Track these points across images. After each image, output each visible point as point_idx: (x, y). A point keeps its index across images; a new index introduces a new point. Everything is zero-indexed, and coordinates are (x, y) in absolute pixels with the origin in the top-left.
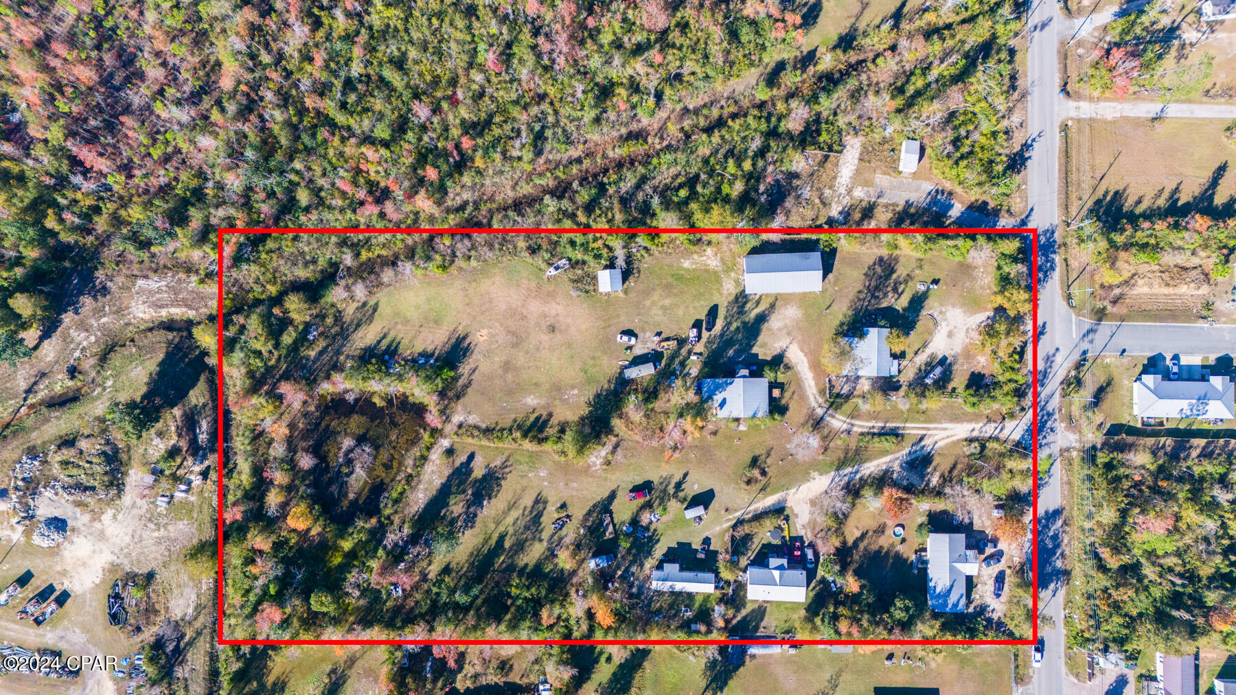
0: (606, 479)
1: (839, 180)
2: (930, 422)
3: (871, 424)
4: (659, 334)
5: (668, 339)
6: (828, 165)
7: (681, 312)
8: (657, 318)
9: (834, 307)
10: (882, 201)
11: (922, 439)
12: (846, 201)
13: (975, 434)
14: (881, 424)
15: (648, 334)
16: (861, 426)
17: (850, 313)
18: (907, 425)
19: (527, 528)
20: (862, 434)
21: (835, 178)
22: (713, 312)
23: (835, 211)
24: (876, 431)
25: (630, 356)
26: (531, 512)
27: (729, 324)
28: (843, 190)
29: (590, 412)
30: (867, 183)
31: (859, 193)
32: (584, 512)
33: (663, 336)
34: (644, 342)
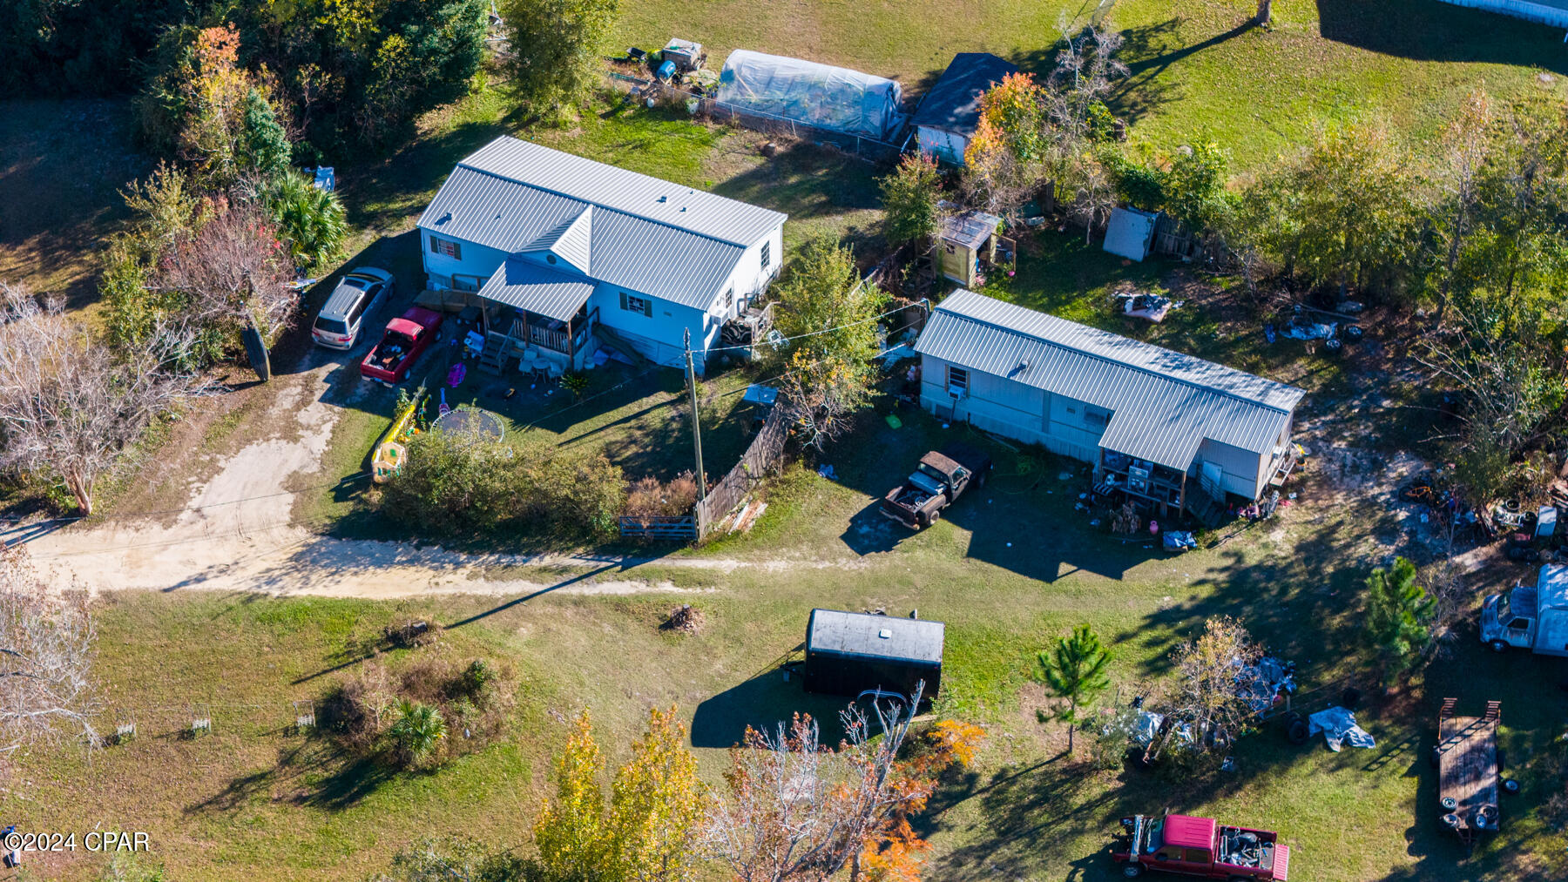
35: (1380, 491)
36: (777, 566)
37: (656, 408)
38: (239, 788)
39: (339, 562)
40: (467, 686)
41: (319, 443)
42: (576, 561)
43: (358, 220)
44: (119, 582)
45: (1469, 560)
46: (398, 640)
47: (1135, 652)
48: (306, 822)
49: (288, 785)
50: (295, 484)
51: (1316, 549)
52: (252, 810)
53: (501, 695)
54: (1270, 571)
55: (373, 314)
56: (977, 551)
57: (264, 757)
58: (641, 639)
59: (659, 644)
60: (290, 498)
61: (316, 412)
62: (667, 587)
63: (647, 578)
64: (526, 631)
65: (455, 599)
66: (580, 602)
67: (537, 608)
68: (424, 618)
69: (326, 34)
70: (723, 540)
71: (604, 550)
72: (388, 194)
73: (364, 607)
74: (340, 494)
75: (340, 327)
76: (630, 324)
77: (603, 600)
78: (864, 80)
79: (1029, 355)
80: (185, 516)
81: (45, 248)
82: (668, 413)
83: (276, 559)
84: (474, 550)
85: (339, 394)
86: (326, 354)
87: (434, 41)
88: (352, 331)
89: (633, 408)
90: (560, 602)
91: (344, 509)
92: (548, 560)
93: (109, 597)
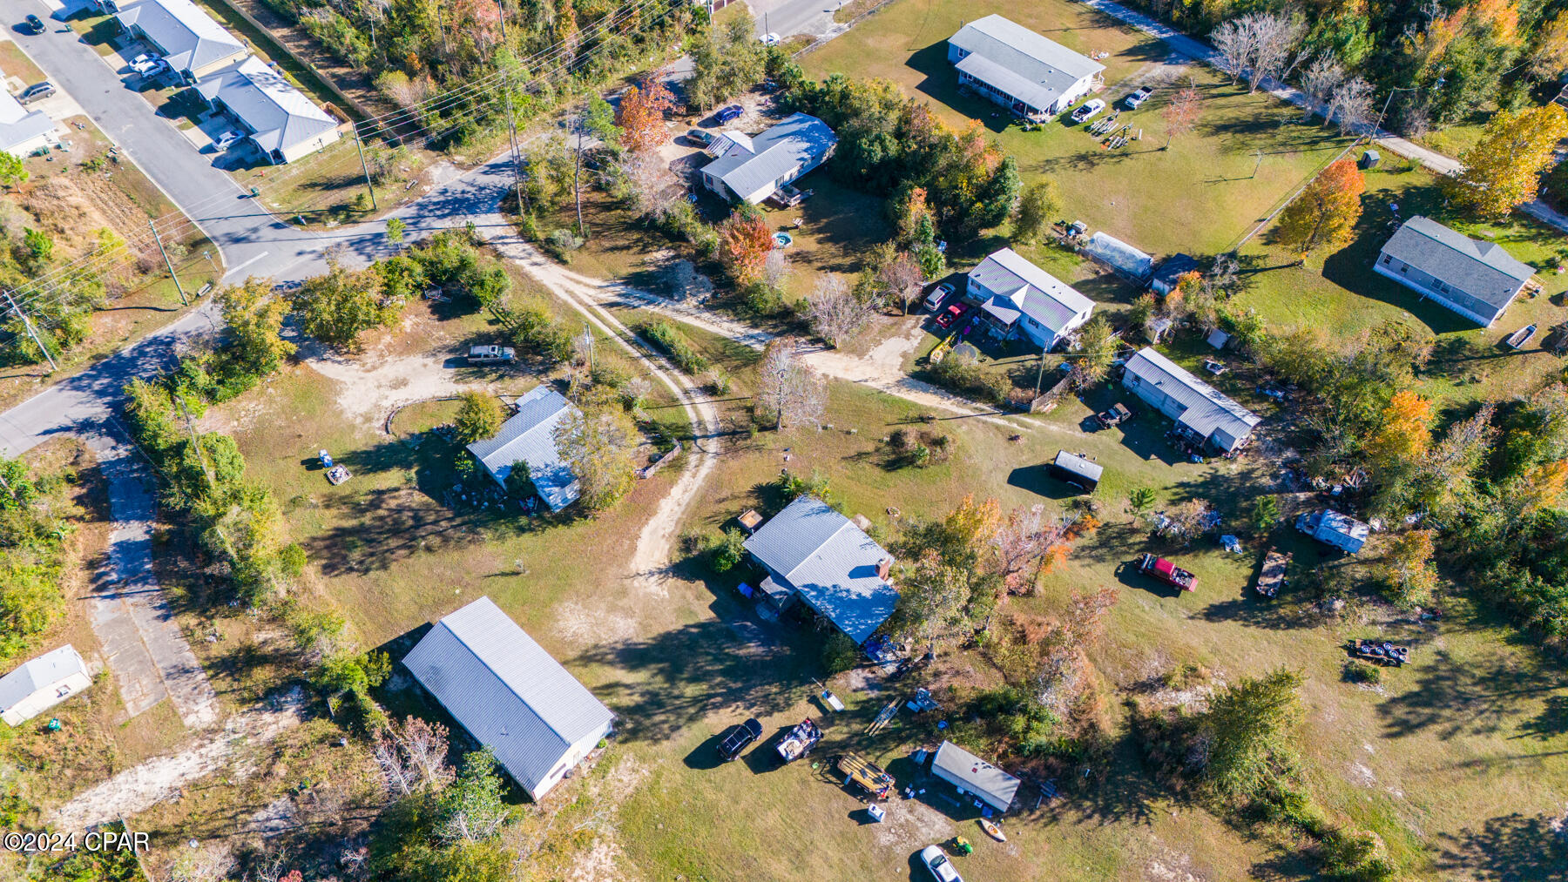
0: (1215, 651)
1: (194, 775)
2: (576, 314)
3: (660, 374)
4: (863, 817)
5: (855, 789)
6: (168, 821)
7: (772, 819)
8: (834, 855)
9: (500, 566)
10: (192, 658)
11: (612, 305)
12: (240, 721)
13: (539, 258)
14: (645, 362)
15: (885, 839)
16: (674, 382)
17: (487, 535)
18: (611, 333)
19: (1465, 700)
20: (687, 371)
21: (195, 785)
22: (709, 755)
23: (284, 722)
24: (663, 362)
25: (966, 831)
26: (1432, 719)
27: (703, 705)
28: (218, 747)
29: (1154, 796)
30: (166, 715)
31: (204, 713)
32: (1305, 633)
33: (855, 804)
34: (909, 830)
35: (1279, 462)
36: (1054, 428)
37: (1030, 360)
38: (860, 455)
39: (912, 387)
40: (940, 442)
41: (916, 343)
42: (987, 408)
43: (950, 264)
44: (840, 375)
45: (1302, 496)
46: (923, 419)
47: (1168, 495)
48: (878, 473)
49: (875, 459)
50: (904, 355)
51: (1245, 475)
52: (862, 464)
53: (950, 448)
54: (1226, 479)
55: (946, 302)
56: (1125, 442)
57: (870, 448)
58: (1001, 441)
59: (1006, 445)
60: (901, 360)
61: (918, 332)
62: (1015, 425)
63: (1009, 420)
64: (964, 428)
65: (945, 410)
66: (985, 423)
67: (970, 421)
68: (933, 414)
69: (957, 196)
70: (1038, 413)
71: (997, 407)
72: (962, 257)
73: (915, 405)
74: (918, 363)
75: (933, 304)
76: (1031, 328)
77: (992, 424)
78: (1141, 255)
79: (1164, 379)
80: (867, 357)
81: (845, 248)
82: (1033, 363)
83: (892, 380)
84: (956, 395)
85: (927, 327)
86: (926, 311)
87: (993, 207)
88: (937, 306)
89: (1022, 358)
90: (978, 421)
91: (918, 369)
92: (979, 405)
93: (836, 378)
